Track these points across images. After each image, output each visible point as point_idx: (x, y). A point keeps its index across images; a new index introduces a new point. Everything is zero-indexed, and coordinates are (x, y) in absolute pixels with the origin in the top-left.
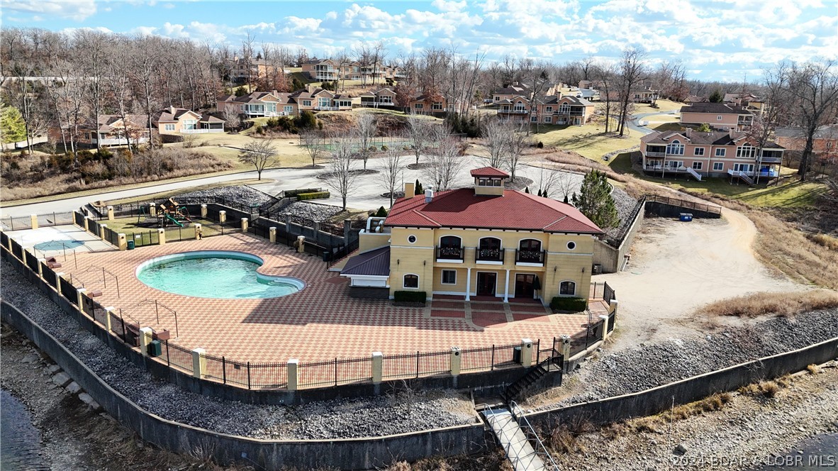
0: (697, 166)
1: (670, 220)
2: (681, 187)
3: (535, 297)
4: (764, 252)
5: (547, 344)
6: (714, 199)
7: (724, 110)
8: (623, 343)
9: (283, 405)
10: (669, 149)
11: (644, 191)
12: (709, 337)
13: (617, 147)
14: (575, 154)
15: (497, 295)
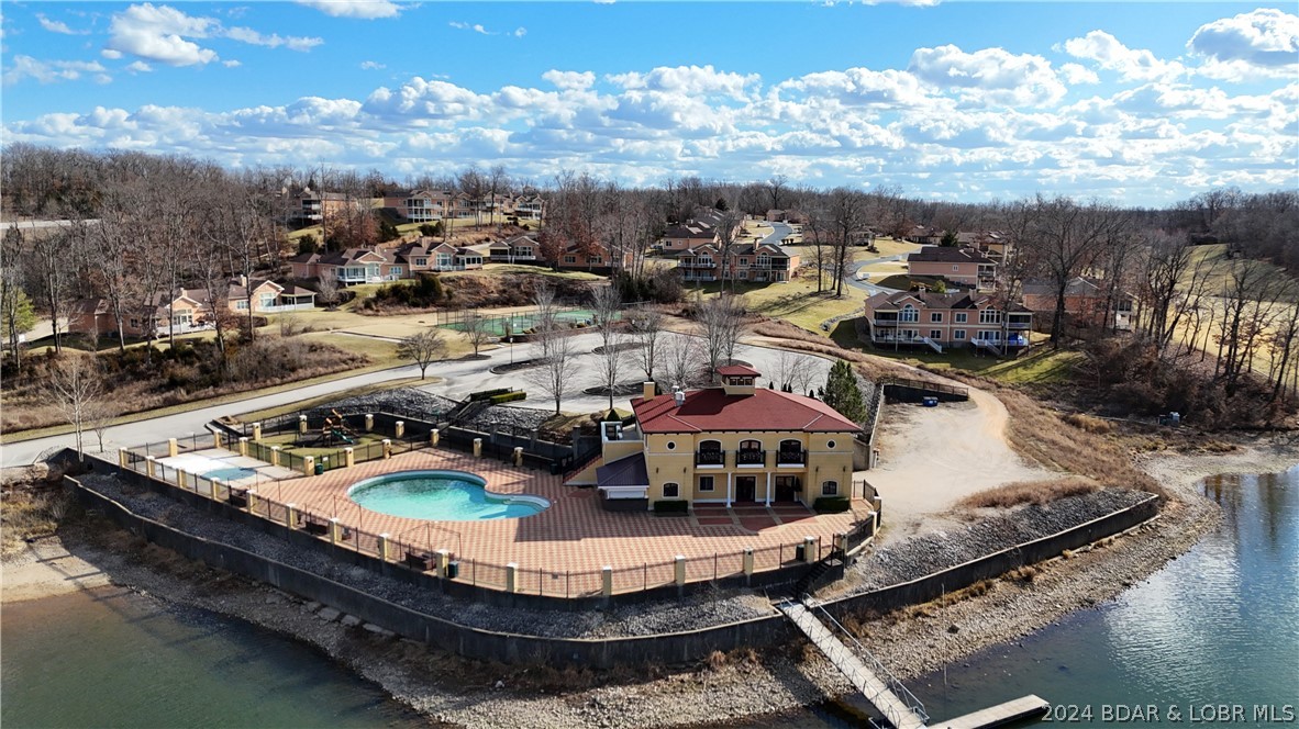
0: (935, 334)
1: (913, 405)
2: (919, 363)
3: (796, 500)
4: (1017, 439)
5: (827, 541)
6: (959, 377)
7: (961, 259)
8: (891, 538)
9: (598, 610)
10: (901, 315)
11: (879, 372)
12: (970, 528)
13: (837, 312)
14: (787, 322)
15: (757, 500)
